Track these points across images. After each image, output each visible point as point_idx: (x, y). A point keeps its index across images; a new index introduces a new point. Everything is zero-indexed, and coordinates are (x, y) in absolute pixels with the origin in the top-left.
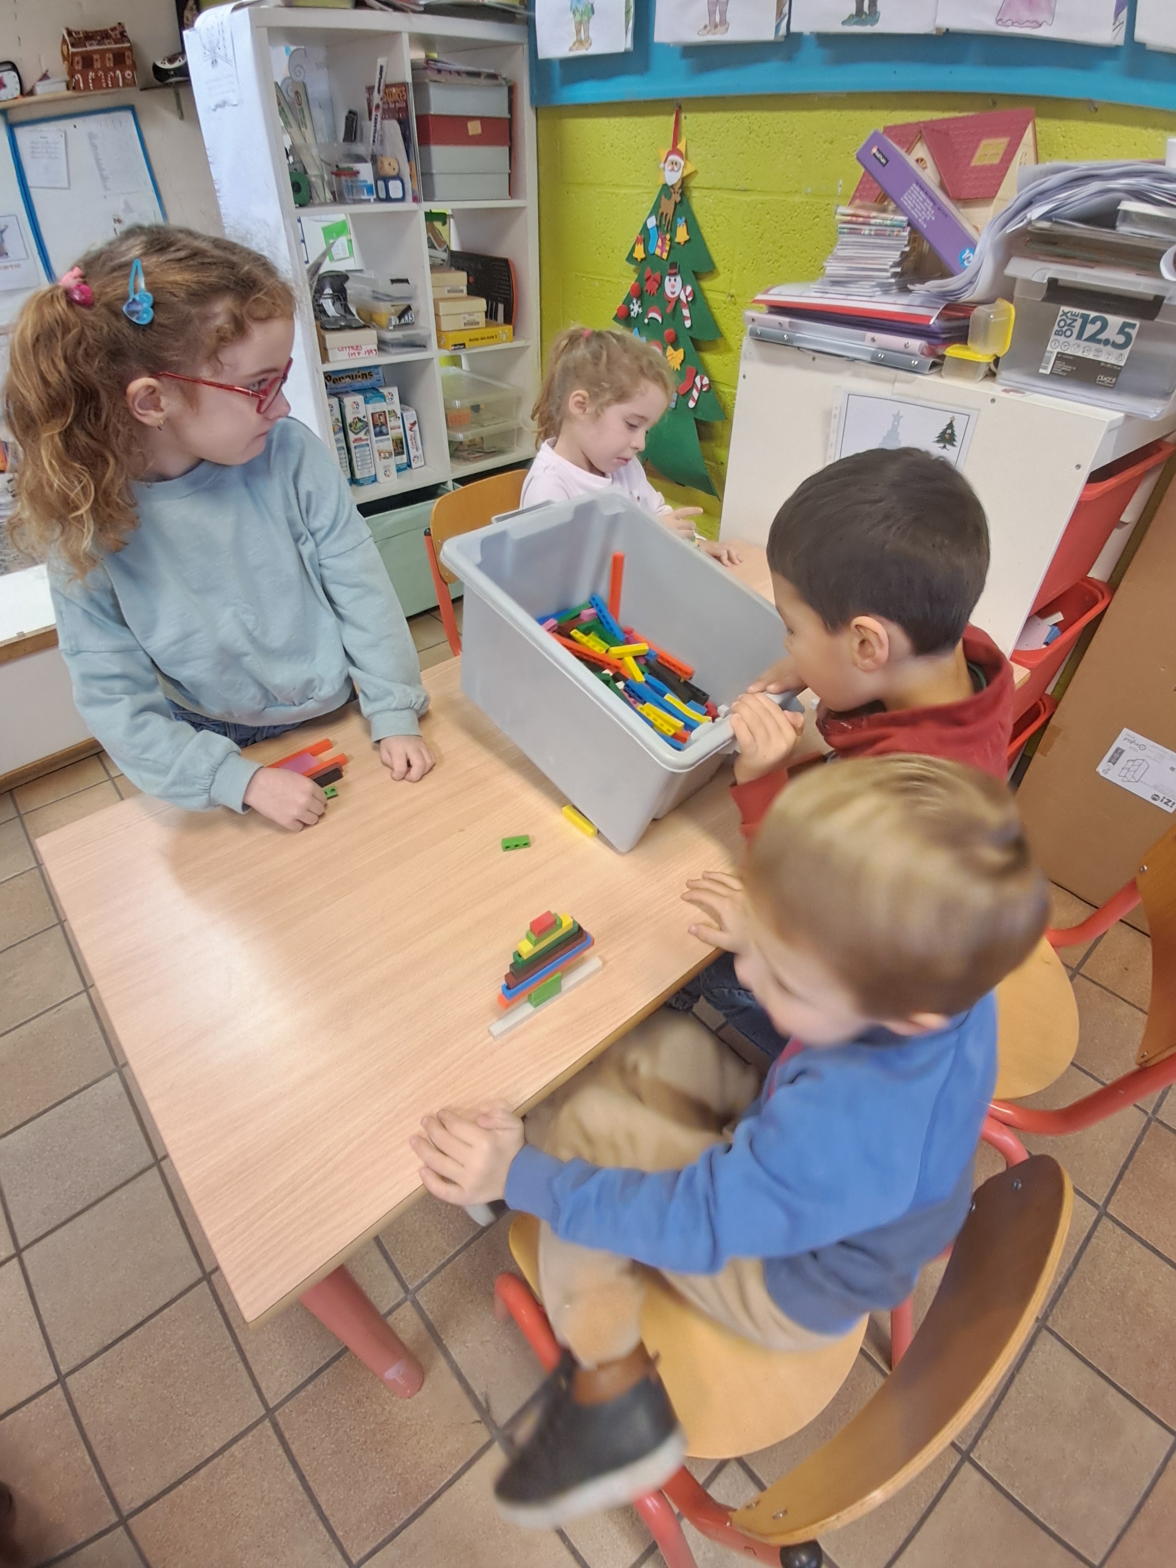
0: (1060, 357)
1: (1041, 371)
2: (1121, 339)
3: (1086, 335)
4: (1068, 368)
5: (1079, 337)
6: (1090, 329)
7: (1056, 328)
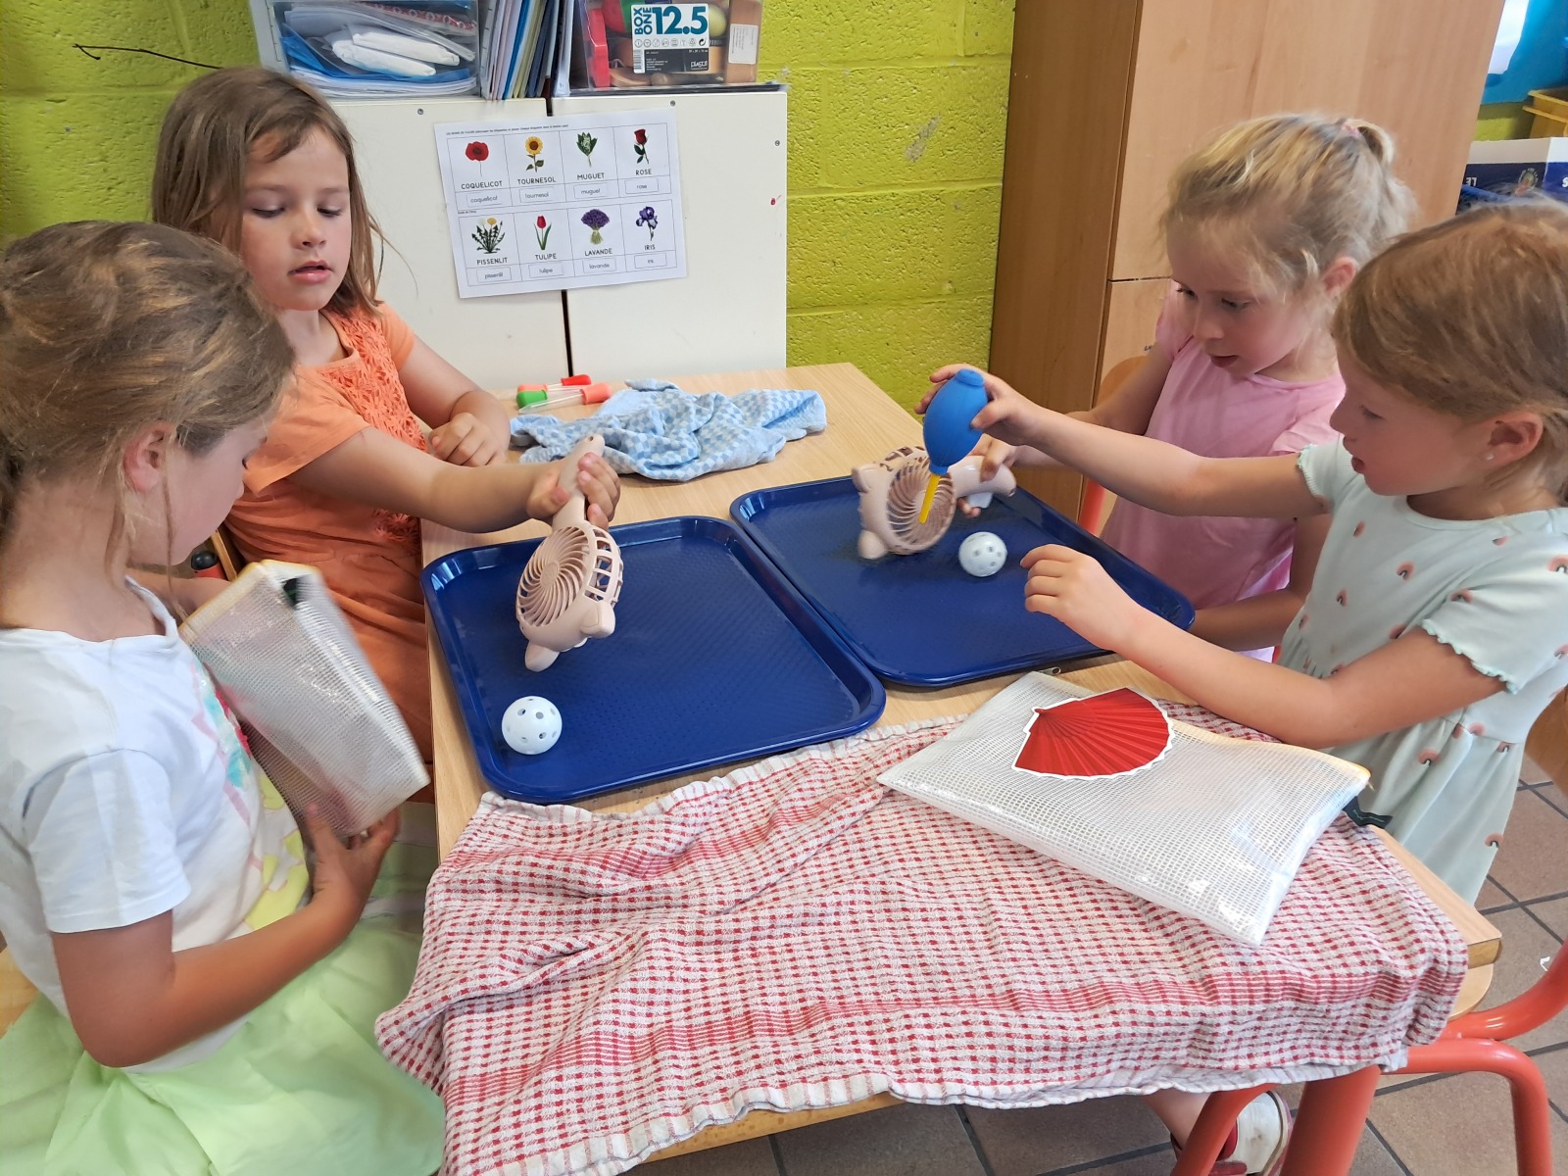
0: (649, 54)
1: (636, 71)
2: (697, 25)
3: (665, 28)
4: (661, 63)
5: (659, 31)
6: (667, 21)
7: (634, 27)
